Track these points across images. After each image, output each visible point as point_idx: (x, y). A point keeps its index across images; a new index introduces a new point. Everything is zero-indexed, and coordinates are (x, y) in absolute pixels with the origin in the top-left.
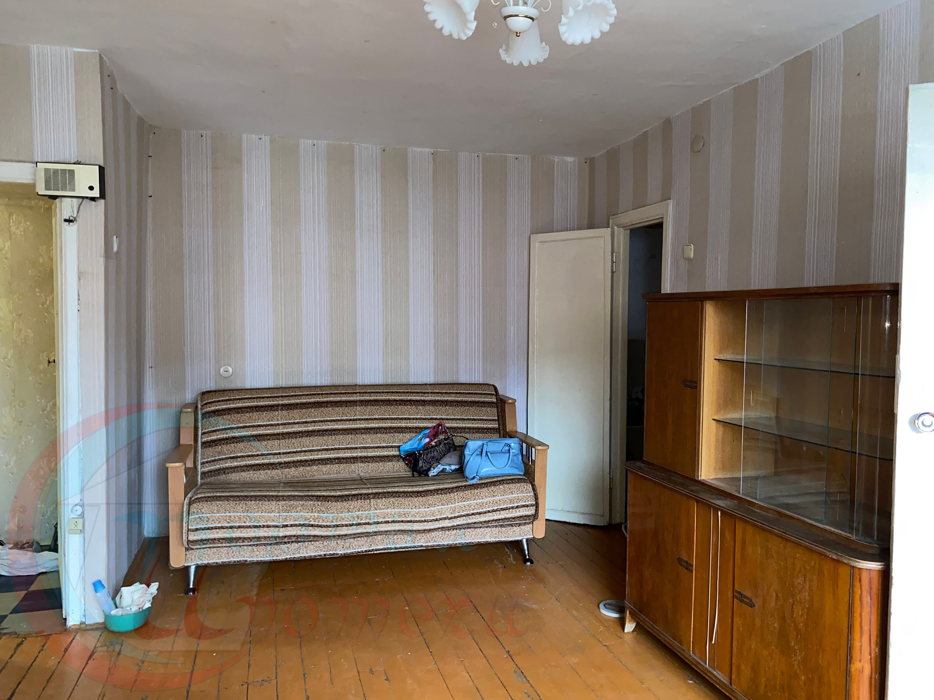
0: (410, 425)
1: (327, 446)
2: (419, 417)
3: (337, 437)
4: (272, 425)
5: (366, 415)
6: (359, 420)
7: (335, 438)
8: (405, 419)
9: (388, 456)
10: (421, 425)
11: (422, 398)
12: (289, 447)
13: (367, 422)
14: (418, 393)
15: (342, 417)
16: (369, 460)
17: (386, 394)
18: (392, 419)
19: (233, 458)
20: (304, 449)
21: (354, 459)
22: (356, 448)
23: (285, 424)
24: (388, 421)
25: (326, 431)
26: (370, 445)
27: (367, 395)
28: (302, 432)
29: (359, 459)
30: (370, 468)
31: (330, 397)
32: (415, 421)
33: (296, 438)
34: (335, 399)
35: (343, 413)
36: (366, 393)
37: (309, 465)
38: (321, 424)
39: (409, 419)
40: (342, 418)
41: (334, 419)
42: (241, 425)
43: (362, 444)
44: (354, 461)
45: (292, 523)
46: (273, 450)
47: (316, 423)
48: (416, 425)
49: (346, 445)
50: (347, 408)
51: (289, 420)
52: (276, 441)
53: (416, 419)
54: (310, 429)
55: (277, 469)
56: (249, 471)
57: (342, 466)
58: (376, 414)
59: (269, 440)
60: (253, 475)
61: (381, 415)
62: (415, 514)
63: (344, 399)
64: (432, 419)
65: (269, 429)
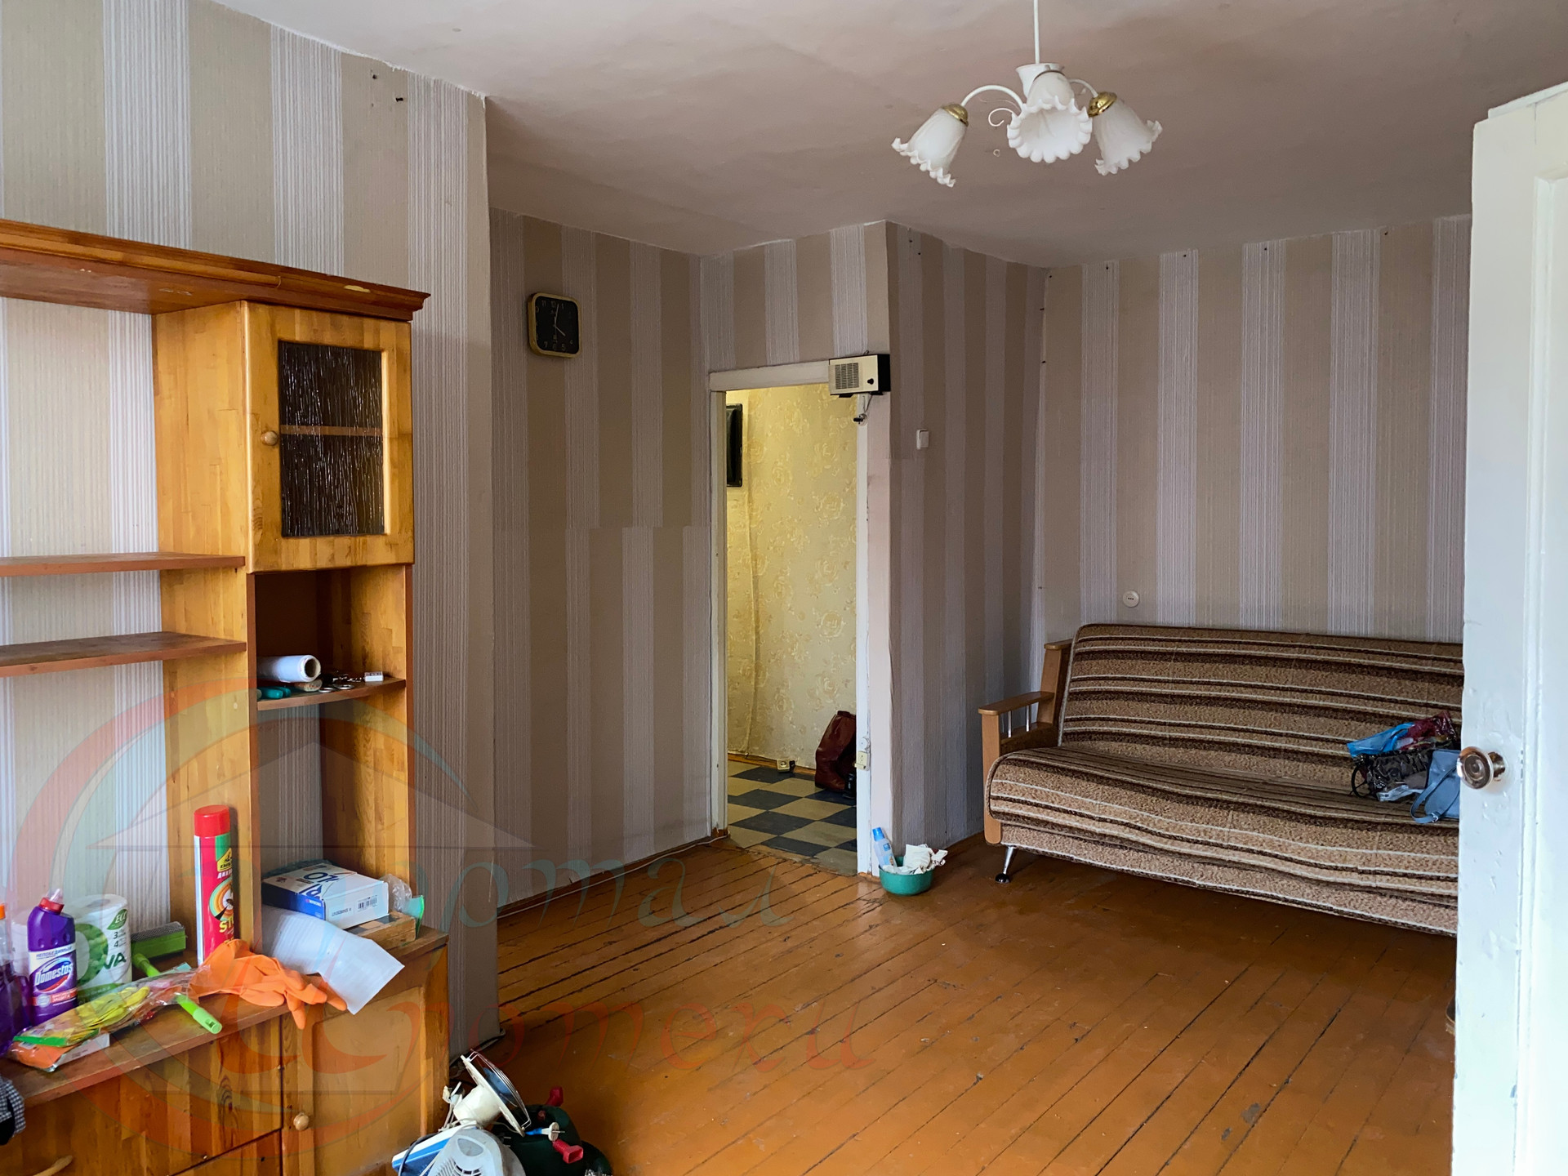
0: (1381, 710)
1: (1235, 724)
2: (1402, 699)
3: (1253, 713)
4: (1159, 681)
5: (1304, 684)
6: (1292, 690)
7: (1250, 713)
8: (1375, 699)
9: (1333, 757)
10: (1403, 713)
11: (1413, 667)
12: (1179, 717)
13: (1304, 694)
14: (1408, 656)
15: (1265, 682)
16: (1299, 756)
17: (1347, 653)
18: (1350, 696)
19: (1103, 719)
20: (1200, 723)
21: (1276, 752)
22: (1281, 735)
23: (1178, 682)
24: (1342, 698)
25: (1238, 700)
26: (1306, 734)
27: (1312, 651)
28: (1201, 696)
29: (1283, 753)
30: (1301, 770)
31: (1250, 650)
32: (1392, 705)
33: (1191, 705)
34: (1258, 652)
35: (1267, 677)
36: (1312, 647)
37: (1205, 748)
38: (1230, 688)
39: (1382, 700)
40: (1265, 684)
41: (1252, 683)
42: (1119, 676)
43: (1292, 729)
44: (1275, 754)
45: (1112, 818)
46: (1157, 718)
47: (1224, 687)
48: (1395, 712)
49: (1266, 727)
50: (1274, 669)
51: (1185, 676)
52: (1162, 705)
53: (1396, 702)
54: (1214, 694)
55: (1159, 745)
56: (1121, 741)
57: (1255, 759)
58: (1322, 685)
59: (1153, 702)
60: (1127, 748)
61: (1330, 687)
62: (1299, 851)
63: (1272, 654)
64: (1427, 705)
65: (1155, 687)
